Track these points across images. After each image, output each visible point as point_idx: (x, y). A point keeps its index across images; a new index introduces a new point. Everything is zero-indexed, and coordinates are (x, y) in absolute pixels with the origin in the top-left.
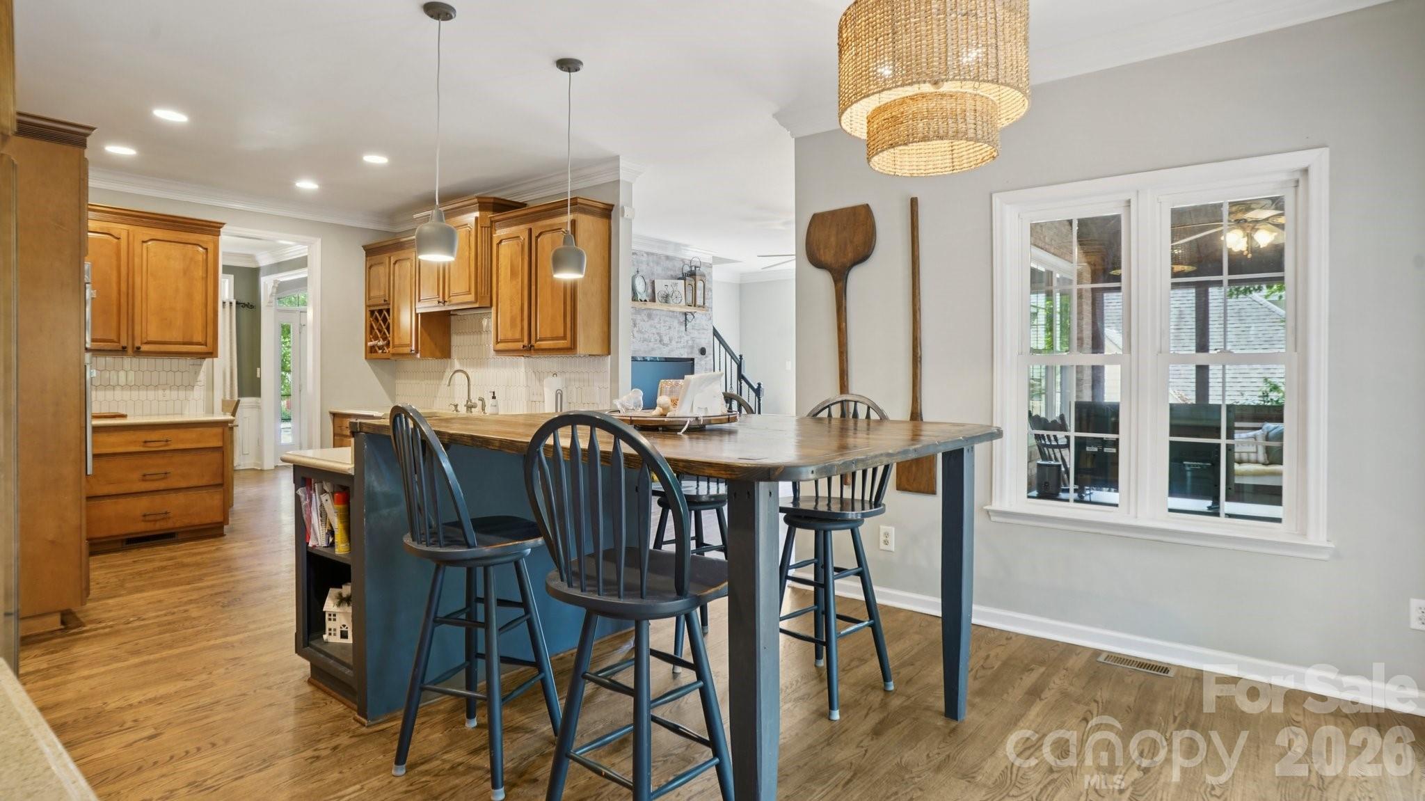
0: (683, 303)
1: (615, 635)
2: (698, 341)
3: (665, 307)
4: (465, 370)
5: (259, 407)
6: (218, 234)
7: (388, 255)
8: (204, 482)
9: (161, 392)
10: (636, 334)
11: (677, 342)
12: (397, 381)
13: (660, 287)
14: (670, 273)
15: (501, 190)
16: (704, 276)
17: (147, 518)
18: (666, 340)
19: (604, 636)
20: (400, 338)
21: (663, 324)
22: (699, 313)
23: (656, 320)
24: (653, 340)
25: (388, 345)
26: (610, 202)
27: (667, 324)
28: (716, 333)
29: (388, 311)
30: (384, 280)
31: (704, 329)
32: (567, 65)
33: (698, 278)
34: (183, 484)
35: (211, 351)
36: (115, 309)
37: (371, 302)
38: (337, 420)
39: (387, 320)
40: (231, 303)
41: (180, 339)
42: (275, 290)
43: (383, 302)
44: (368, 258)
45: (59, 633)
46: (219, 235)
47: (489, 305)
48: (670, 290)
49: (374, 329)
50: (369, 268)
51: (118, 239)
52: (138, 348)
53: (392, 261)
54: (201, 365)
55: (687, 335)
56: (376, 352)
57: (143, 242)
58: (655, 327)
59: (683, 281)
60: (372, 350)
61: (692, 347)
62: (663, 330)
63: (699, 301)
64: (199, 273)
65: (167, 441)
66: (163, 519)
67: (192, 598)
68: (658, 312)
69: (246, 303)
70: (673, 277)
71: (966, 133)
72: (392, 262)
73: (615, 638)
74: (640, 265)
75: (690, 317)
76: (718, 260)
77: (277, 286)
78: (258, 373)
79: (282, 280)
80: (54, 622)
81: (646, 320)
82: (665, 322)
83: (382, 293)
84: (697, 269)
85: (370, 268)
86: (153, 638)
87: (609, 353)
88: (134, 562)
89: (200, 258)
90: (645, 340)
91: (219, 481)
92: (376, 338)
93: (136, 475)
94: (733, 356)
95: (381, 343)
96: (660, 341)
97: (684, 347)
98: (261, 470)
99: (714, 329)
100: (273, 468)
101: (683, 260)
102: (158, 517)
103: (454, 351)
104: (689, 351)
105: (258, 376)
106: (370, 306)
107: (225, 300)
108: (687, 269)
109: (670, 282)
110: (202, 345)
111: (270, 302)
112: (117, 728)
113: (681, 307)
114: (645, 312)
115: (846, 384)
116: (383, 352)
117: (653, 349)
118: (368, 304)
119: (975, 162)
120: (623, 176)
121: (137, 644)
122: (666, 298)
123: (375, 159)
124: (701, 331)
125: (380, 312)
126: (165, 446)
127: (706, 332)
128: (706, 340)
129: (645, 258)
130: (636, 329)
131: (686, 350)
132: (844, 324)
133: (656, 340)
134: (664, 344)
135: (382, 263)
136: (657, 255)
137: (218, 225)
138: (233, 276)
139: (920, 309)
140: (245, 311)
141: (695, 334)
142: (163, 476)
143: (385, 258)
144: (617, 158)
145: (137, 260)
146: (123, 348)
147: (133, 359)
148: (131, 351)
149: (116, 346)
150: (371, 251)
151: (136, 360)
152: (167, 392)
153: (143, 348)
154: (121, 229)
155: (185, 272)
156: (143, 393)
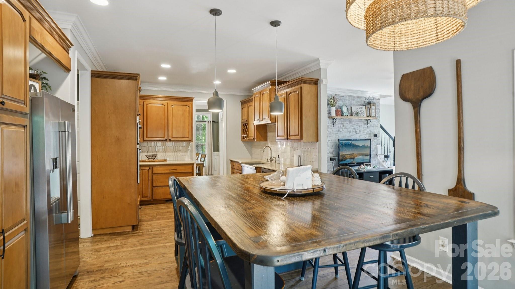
0: (365, 116)
1: (296, 271)
2: (373, 131)
3: (357, 118)
4: (270, 146)
5: (219, 155)
6: (193, 101)
7: (247, 104)
9: (178, 153)
10: (344, 130)
11: (363, 132)
12: (253, 149)
13: (354, 109)
14: (359, 103)
15: (281, 77)
16: (375, 104)
18: (358, 131)
19: (290, 271)
20: (250, 134)
21: (356, 125)
22: (373, 120)
23: (353, 123)
24: (352, 131)
25: (247, 136)
26: (317, 78)
27: (358, 125)
28: (382, 127)
29: (247, 124)
30: (246, 113)
31: (376, 126)
32: (275, 24)
33: (372, 105)
35: (192, 140)
36: (164, 128)
38: (232, 163)
39: (247, 127)
40: (211, 122)
41: (182, 136)
43: (246, 121)
44: (242, 105)
45: (130, 232)
47: (275, 122)
48: (359, 111)
49: (244, 130)
51: (165, 106)
52: (170, 140)
54: (189, 144)
55: (368, 129)
56: (244, 139)
57: (172, 106)
58: (353, 126)
59: (365, 107)
60: (243, 138)
61: (370, 134)
62: (356, 127)
63: (373, 115)
64: (187, 115)
65: (176, 169)
67: (169, 225)
68: (354, 120)
69: (215, 121)
70: (360, 105)
71: (426, 12)
72: (248, 106)
73: (295, 272)
74: (345, 101)
75: (369, 121)
76: (383, 96)
80: (130, 229)
81: (348, 123)
82: (357, 124)
83: (246, 118)
84: (372, 101)
85: (242, 109)
86: (148, 239)
87: (318, 141)
88: (165, 208)
89: (187, 110)
90: (348, 132)
92: (244, 134)
94: (391, 137)
96: (355, 132)
97: (366, 134)
99: (381, 125)
101: (365, 98)
103: (268, 138)
104: (369, 136)
105: (219, 145)
107: (209, 121)
108: (367, 101)
109: (359, 107)
110: (188, 138)
112: (116, 275)
113: (364, 117)
114: (348, 120)
115: (420, 160)
116: (246, 139)
117: (352, 135)
118: (242, 122)
119: (452, 32)
120: (322, 67)
121: (144, 241)
122: (357, 114)
123: (232, 71)
124: (375, 127)
125: (245, 124)
126: (175, 171)
127: (377, 127)
128: (377, 130)
129: (348, 98)
130: (344, 128)
131: (367, 135)
132: (419, 129)
133: (353, 132)
134: (357, 133)
135: (245, 107)
136: (353, 96)
137: (193, 99)
139: (462, 121)
140: (215, 124)
141: (372, 128)
144: (318, 60)
145: (170, 112)
146: (166, 140)
147: (169, 143)
148: (168, 140)
149: (164, 139)
150: (243, 103)
151: (171, 143)
152: (180, 153)
153: (172, 139)
154: (165, 102)
155: (183, 115)
156: (173, 153)
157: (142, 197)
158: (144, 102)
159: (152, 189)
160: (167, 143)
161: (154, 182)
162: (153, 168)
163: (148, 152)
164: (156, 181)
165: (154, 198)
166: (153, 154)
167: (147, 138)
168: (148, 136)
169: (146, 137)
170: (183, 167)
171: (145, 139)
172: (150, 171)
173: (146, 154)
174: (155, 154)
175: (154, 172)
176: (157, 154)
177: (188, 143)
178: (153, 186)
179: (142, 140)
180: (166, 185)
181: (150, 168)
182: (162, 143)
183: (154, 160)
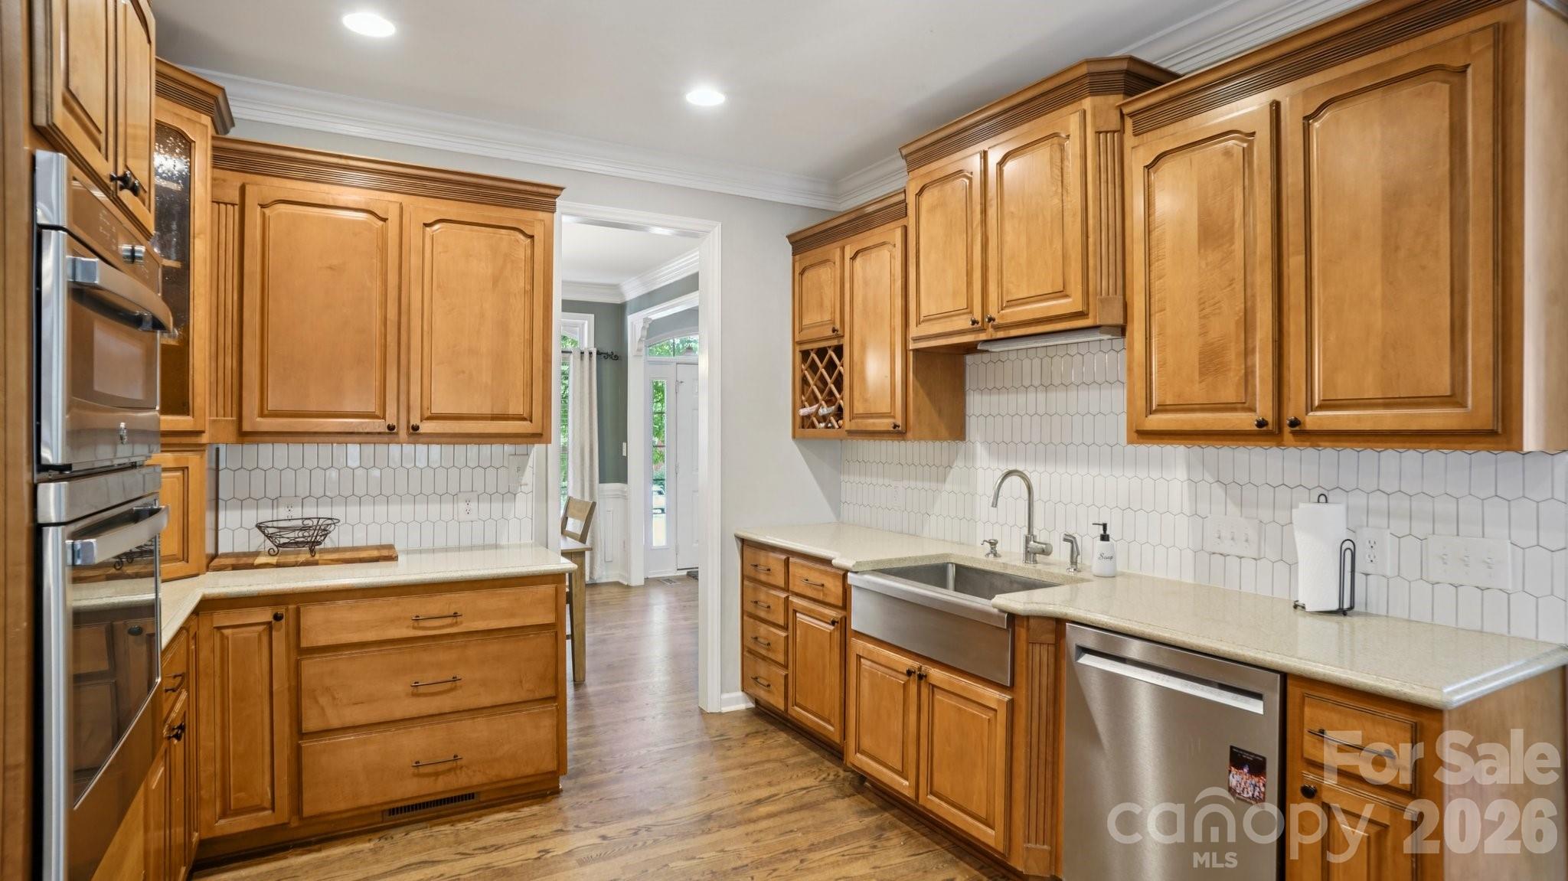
4: (1020, 468)
5: (625, 498)
6: (551, 209)
7: (840, 243)
8: (523, 695)
9: (463, 507)
12: (844, 478)
17: (422, 770)
20: (866, 400)
25: (839, 413)
29: (839, 351)
30: (830, 293)
34: (486, 700)
35: (539, 431)
36: (377, 354)
37: (807, 335)
38: (748, 552)
39: (835, 366)
40: (591, 353)
41: (486, 410)
42: (645, 333)
43: (830, 333)
44: (797, 257)
46: (553, 211)
47: (1119, 321)
49: (809, 385)
50: (800, 274)
51: (385, 220)
52: (416, 428)
53: (848, 254)
54: (526, 455)
56: (813, 426)
57: (426, 225)
60: (805, 423)
64: (519, 283)
65: (455, 615)
66: (449, 770)
69: (609, 352)
72: (848, 256)
77: (647, 326)
78: (624, 450)
79: (655, 317)
83: (827, 317)
85: (802, 273)
89: (521, 254)
91: (550, 692)
92: (814, 400)
93: (401, 686)
95: (824, 410)
98: (627, 585)
100: (643, 583)
102: (441, 768)
103: (972, 425)
105: (624, 454)
106: (800, 343)
107: (583, 349)
110: (524, 419)
111: (639, 350)
116: (827, 427)
118: (797, 339)
125: (822, 353)
126: (451, 625)
135: (827, 261)
137: (553, 192)
138: (593, 316)
140: (608, 364)
142: (448, 686)
143: (833, 250)
145: (415, 261)
146: (391, 428)
147: (408, 448)
148: (403, 433)
149: (379, 425)
150: (802, 243)
151: (421, 448)
152: (473, 505)
153: (426, 427)
154: (388, 201)
155: (495, 281)
156: (434, 508)
157: (224, 814)
158: (243, 190)
159: (297, 753)
160: (395, 449)
161: (306, 702)
162: (298, 612)
163: (275, 502)
164: (323, 700)
165: (308, 810)
166: (310, 511)
167: (262, 415)
168: (271, 405)
169: (256, 411)
170: (502, 599)
171: (254, 421)
172: (279, 636)
173: (265, 515)
174: (324, 512)
175: (304, 644)
176: (338, 512)
177: (521, 448)
178: (300, 733)
179: (232, 429)
180: (387, 717)
181: (277, 617)
182: (369, 449)
183: (312, 551)
